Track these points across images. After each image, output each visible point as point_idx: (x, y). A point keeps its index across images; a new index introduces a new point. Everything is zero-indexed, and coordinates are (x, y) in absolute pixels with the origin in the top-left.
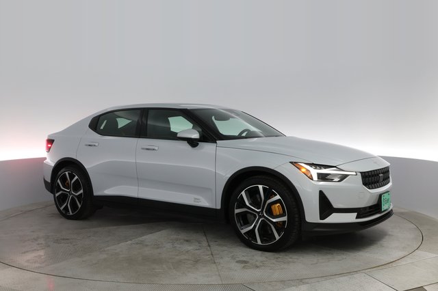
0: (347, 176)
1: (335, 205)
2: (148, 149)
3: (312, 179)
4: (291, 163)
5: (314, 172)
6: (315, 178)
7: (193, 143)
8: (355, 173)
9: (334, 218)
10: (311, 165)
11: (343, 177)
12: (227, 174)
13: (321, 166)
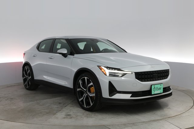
0: (126, 74)
1: (118, 89)
2: (50, 58)
3: (106, 75)
4: (98, 66)
5: (107, 71)
6: (108, 75)
7: (65, 55)
8: (131, 73)
9: (117, 96)
10: (107, 68)
11: (124, 75)
12: (75, 70)
13: (112, 68)
